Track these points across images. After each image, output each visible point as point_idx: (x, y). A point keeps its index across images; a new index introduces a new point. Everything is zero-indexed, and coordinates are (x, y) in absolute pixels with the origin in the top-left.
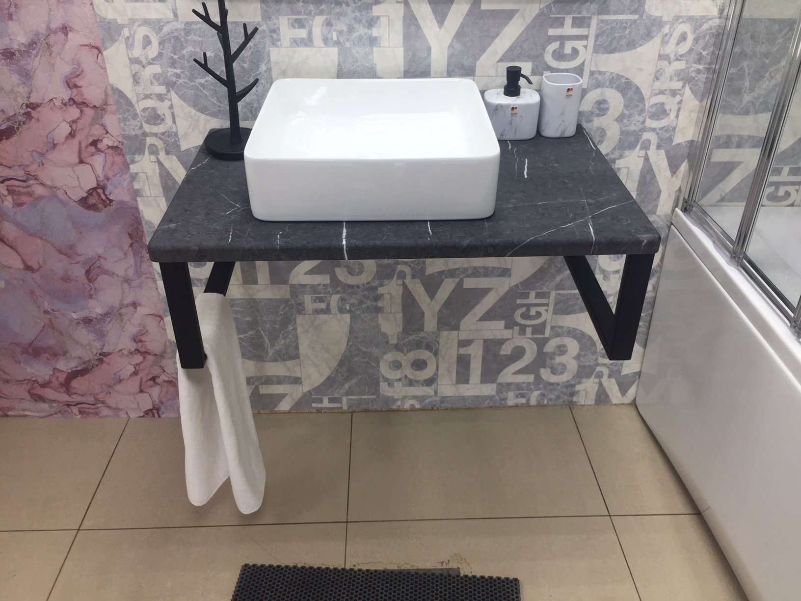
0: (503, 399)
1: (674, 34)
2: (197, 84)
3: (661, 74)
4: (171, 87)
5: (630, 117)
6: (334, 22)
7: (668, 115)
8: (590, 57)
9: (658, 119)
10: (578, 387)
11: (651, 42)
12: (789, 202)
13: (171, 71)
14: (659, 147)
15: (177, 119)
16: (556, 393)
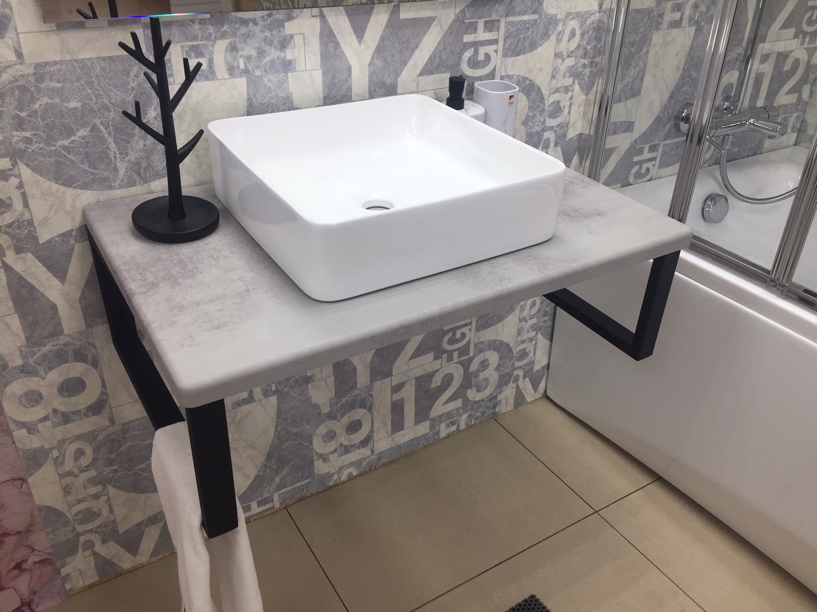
0: (437, 434)
1: (566, 32)
2: (59, 148)
3: (557, 72)
4: (19, 158)
5: (533, 118)
6: (239, 46)
7: (563, 111)
8: (500, 61)
9: (555, 118)
10: (501, 397)
11: (548, 41)
12: (648, 177)
13: (17, 135)
14: (556, 145)
15: (31, 202)
16: (482, 410)
